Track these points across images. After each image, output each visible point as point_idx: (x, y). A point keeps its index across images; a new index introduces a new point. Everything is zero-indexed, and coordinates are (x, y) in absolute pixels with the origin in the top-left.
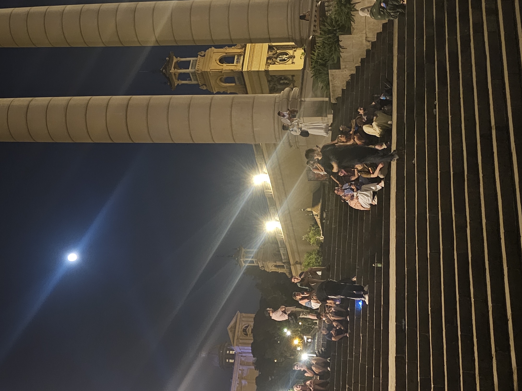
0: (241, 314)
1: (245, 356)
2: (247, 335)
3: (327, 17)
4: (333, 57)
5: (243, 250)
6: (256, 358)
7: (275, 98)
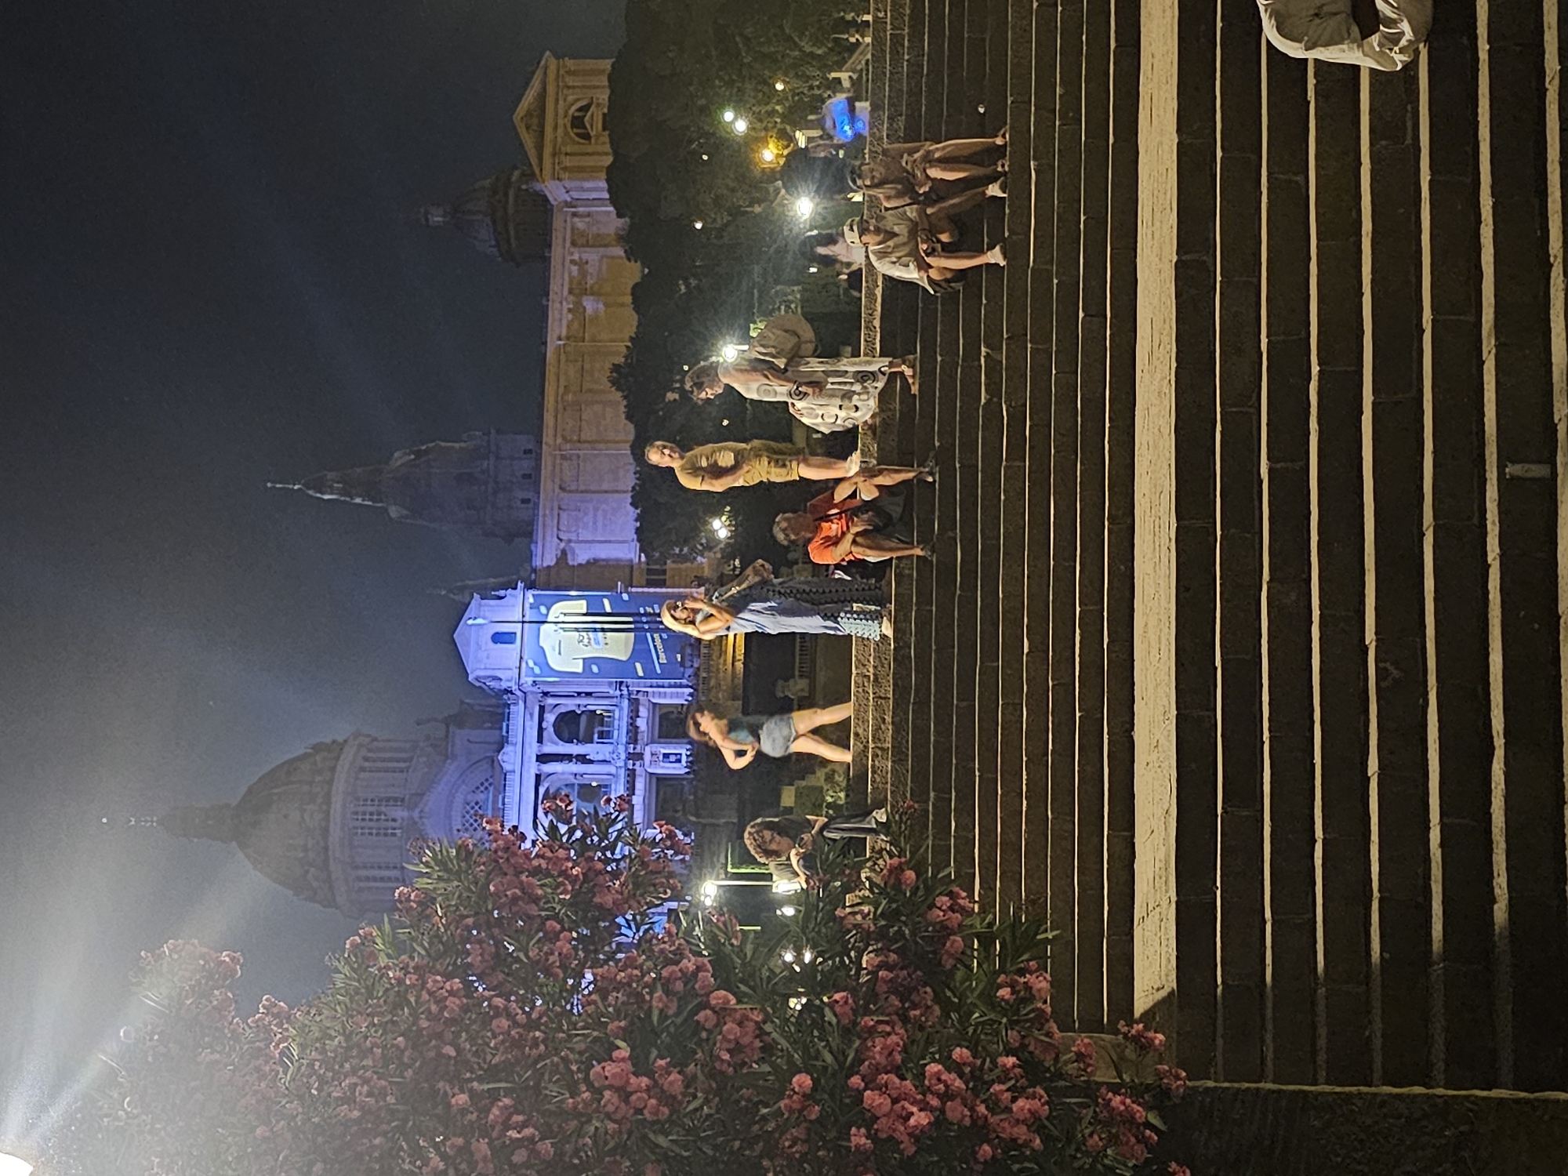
0: (558, 64)
1: (589, 215)
2: (587, 137)
6: (627, 220)
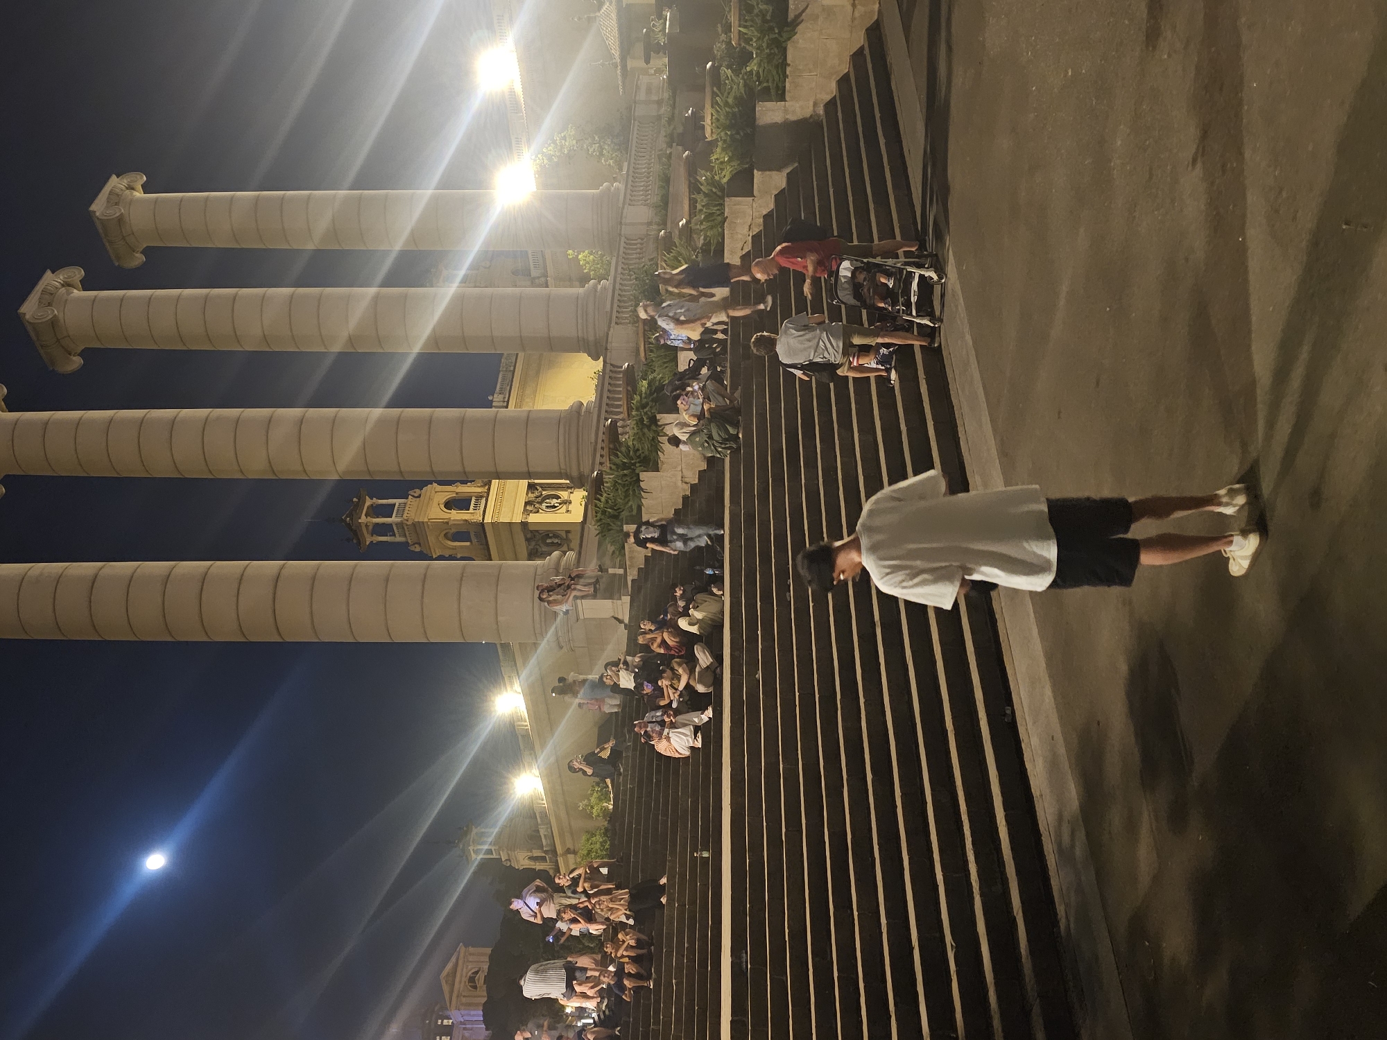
0: (465, 950)
1: (472, 1029)
2: (475, 987)
3: (620, 444)
4: (630, 504)
5: (475, 831)
6: (491, 1032)
7: (536, 568)
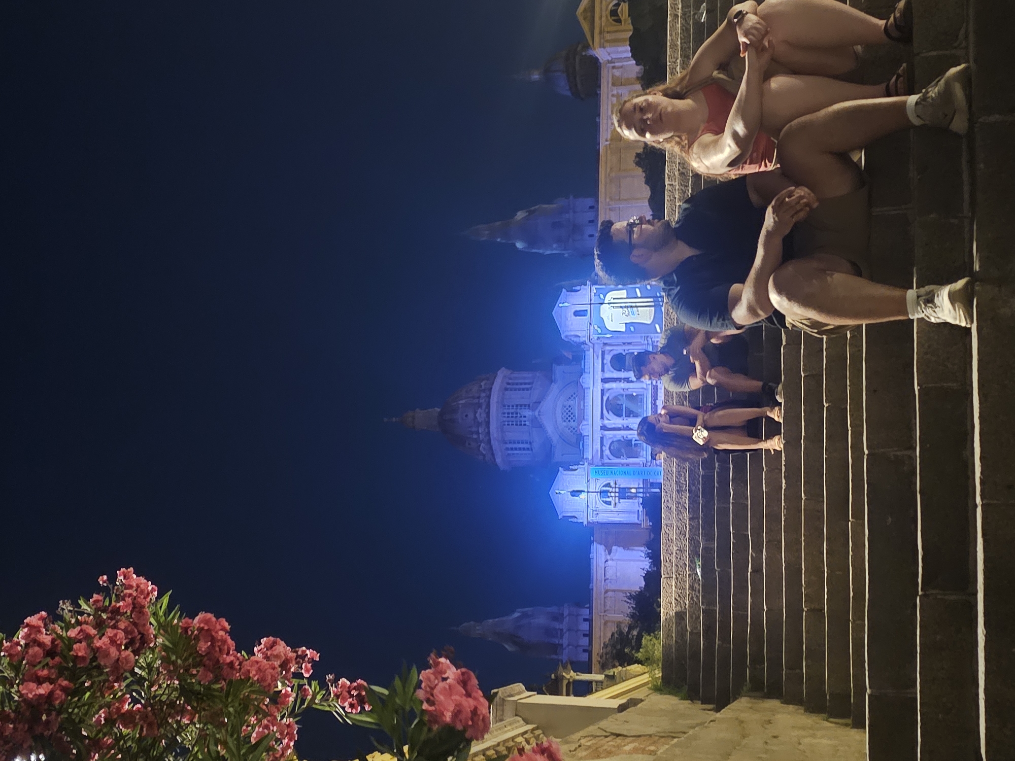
1: (621, 67)
2: (619, 21)
